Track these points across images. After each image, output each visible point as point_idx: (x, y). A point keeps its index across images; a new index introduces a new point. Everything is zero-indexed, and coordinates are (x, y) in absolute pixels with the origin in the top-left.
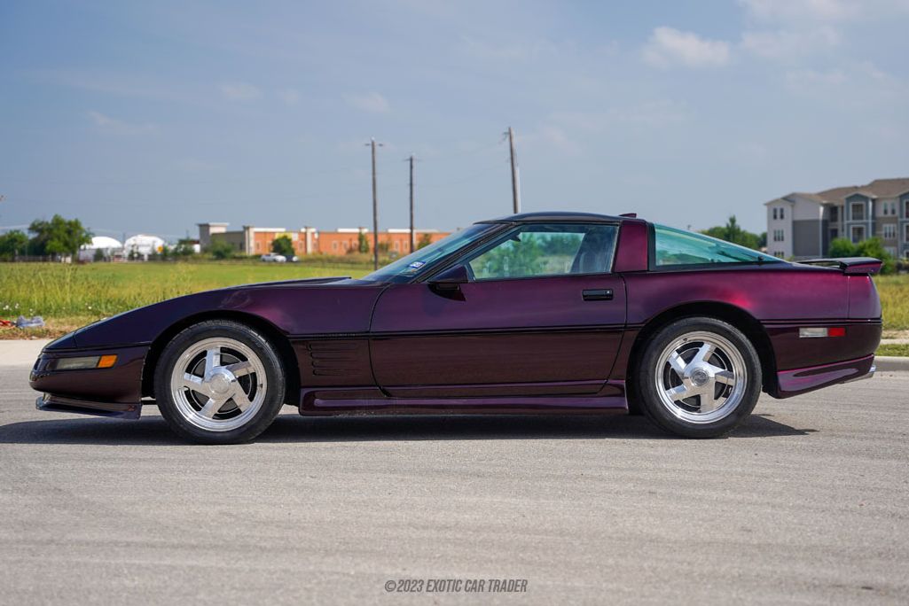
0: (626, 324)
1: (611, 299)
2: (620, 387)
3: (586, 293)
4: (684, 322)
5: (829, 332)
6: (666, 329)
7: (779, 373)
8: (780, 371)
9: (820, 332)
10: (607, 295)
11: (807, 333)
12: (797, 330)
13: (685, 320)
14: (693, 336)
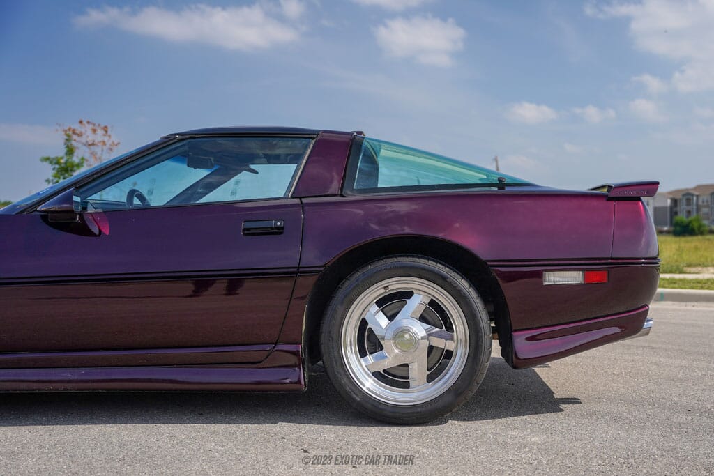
0: (299, 268)
1: (281, 233)
2: (296, 353)
3: (248, 225)
4: (382, 264)
5: (585, 277)
6: (357, 275)
7: (515, 334)
8: (516, 331)
9: (573, 277)
10: (278, 228)
11: (554, 278)
12: (539, 275)
13: (382, 262)
14: (397, 284)
